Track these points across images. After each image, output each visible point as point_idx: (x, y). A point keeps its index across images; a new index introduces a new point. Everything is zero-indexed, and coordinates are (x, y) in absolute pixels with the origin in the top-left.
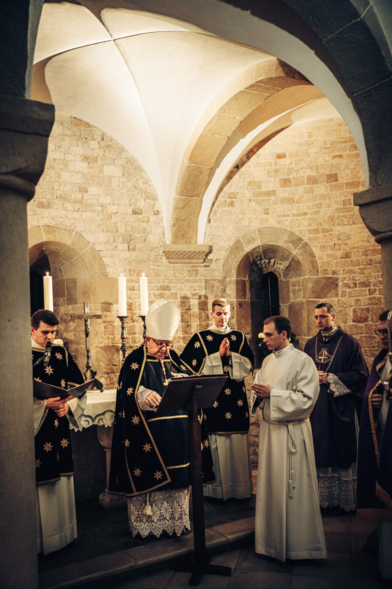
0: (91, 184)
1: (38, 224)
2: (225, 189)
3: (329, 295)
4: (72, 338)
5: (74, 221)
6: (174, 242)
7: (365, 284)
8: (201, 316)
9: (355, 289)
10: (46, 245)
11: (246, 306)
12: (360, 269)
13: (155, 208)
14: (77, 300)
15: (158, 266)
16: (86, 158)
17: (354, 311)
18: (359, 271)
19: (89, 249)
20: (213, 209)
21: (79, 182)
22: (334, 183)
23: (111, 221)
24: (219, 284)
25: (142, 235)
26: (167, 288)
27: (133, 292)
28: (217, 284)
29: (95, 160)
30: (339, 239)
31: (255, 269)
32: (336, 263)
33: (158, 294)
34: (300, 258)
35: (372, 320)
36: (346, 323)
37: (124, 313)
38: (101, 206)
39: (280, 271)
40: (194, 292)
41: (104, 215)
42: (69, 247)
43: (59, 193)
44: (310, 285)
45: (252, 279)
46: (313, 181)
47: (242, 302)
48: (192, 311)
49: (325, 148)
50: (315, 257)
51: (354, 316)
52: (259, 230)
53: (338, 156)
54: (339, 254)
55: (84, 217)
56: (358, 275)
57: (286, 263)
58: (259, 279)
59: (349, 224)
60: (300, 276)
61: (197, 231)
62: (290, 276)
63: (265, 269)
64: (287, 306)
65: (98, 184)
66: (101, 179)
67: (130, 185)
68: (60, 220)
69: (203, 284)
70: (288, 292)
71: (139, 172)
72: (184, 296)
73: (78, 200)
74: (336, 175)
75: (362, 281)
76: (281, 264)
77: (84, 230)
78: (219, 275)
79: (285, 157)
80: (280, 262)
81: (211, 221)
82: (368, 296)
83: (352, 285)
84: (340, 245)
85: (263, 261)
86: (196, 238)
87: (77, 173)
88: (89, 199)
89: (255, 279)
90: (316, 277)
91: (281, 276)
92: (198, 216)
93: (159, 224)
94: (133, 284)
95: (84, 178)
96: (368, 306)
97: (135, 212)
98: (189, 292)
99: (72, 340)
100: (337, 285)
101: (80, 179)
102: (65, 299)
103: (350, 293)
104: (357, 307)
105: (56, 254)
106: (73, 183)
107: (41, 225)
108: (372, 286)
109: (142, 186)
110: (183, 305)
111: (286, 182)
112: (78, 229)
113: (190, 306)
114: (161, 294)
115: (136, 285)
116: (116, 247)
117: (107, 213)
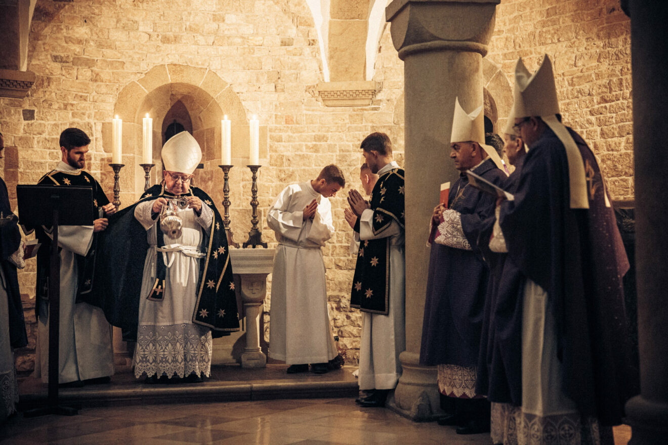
0: (228, 11)
1: (163, 63)
5: (207, 58)
6: (333, 80)
13: (310, 36)
15: (313, 110)
19: (225, 91)
20: (384, 34)
21: (214, 9)
23: (253, 56)
24: (389, 131)
25: (293, 71)
26: (323, 138)
27: (280, 143)
33: (311, 146)
34: (493, 94)
41: (244, 48)
42: (201, 89)
43: (188, 23)
61: (364, 64)
67: (278, 8)
68: (190, 57)
72: (344, 149)
73: (212, 32)
77: (219, 68)
78: (389, 120)
81: (382, 49)
86: (365, 72)
88: (226, 29)
94: (281, 134)
95: (219, 4)
98: (351, 144)
101: (214, 6)
105: (190, 98)
106: (205, 10)
107: (166, 64)
109: (293, 9)
110: (344, 160)
112: (213, 68)
113: (352, 161)
114: (316, 145)
115: (284, 135)
116: (259, 88)
117: (249, 46)
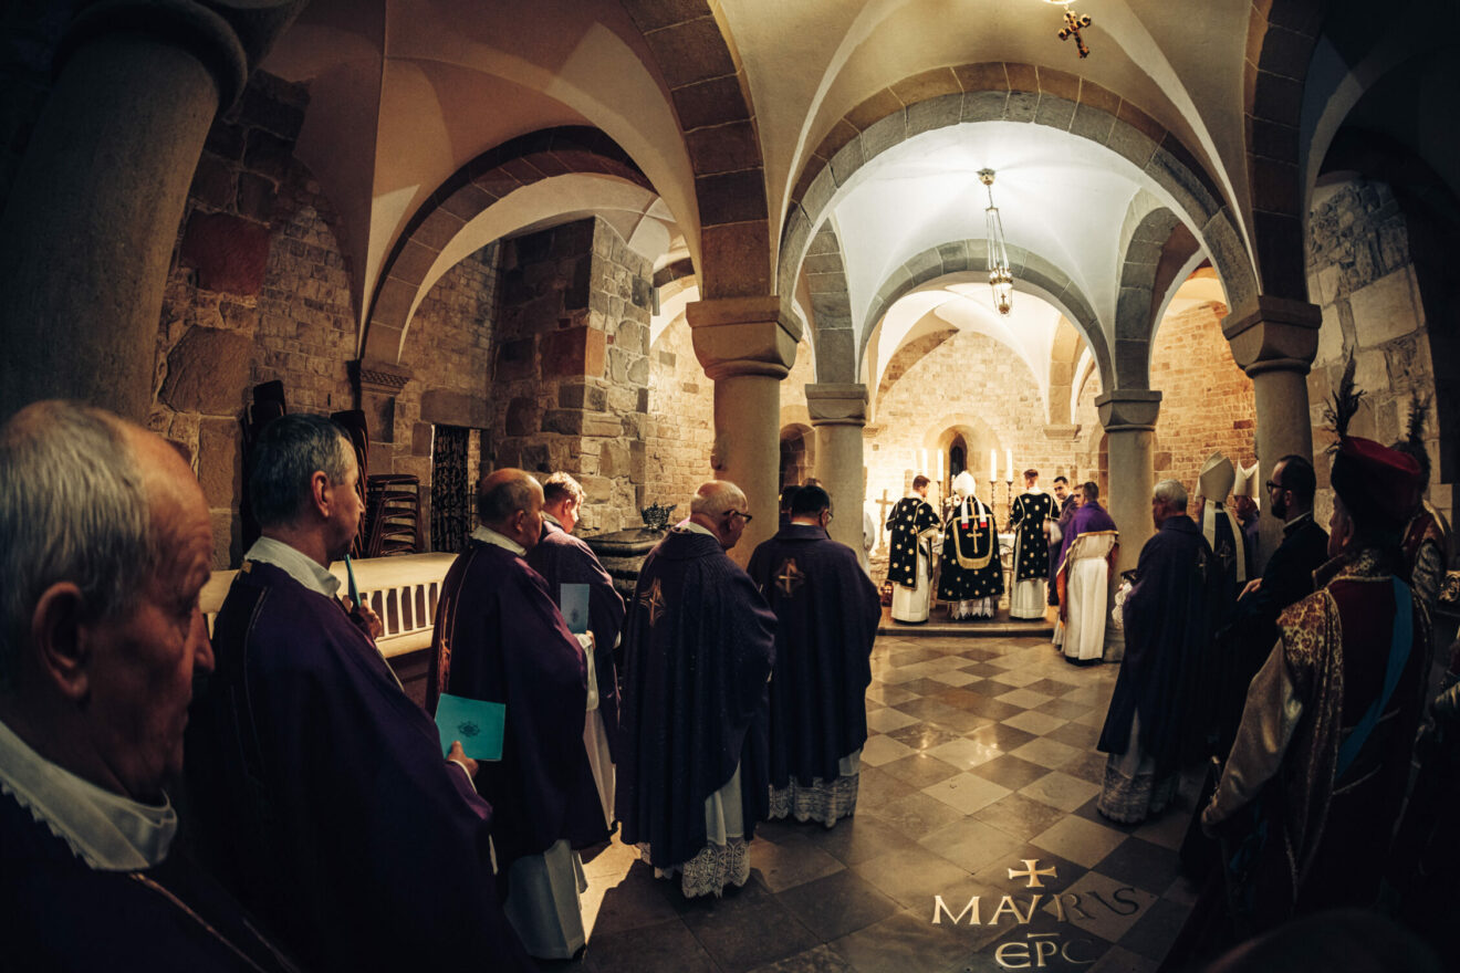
6: (1052, 422)
7: (1190, 460)
13: (1036, 395)
15: (1040, 442)
16: (984, 361)
23: (1004, 408)
25: (1027, 417)
28: (1085, 456)
29: (991, 362)
37: (994, 480)
38: (997, 396)
40: (1067, 463)
41: (999, 403)
54: (1173, 432)
55: (984, 406)
61: (1069, 413)
65: (993, 380)
66: (995, 376)
67: (1017, 378)
69: (1074, 456)
72: (1059, 466)
78: (1086, 449)
86: (1069, 418)
92: (1069, 400)
93: (1040, 408)
97: (1022, 400)
105: (967, 434)
107: (953, 414)
109: (1026, 378)
112: (980, 416)
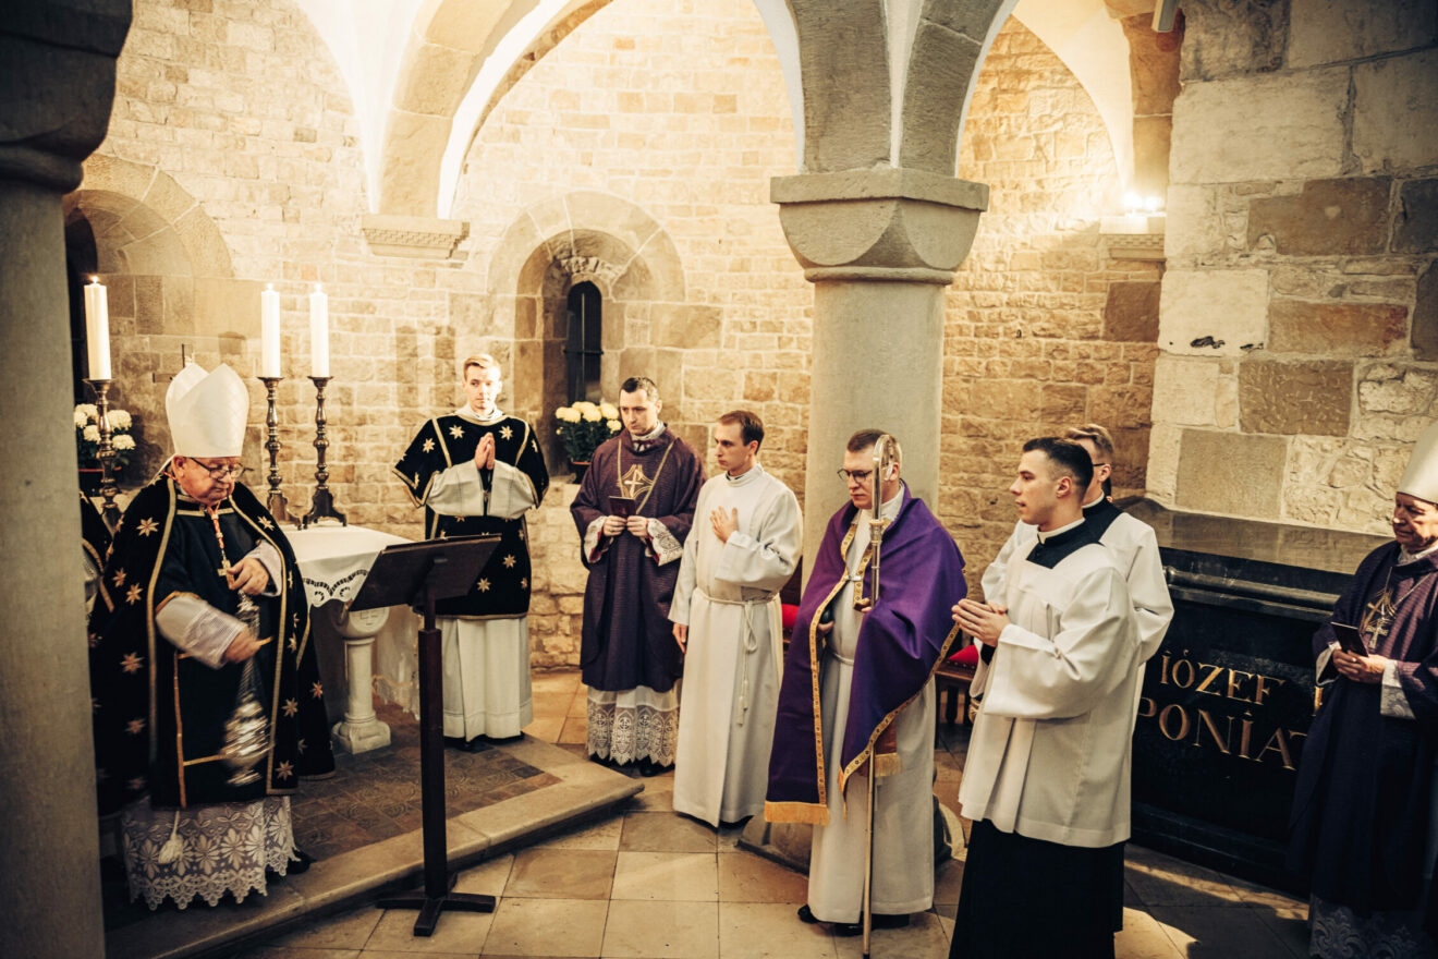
0: (195, 64)
2: (502, 103)
3: (701, 342)
4: (152, 407)
5: (154, 147)
6: (386, 209)
7: (772, 327)
8: (439, 370)
9: (753, 334)
10: (87, 198)
11: (535, 351)
12: (765, 295)
14: (163, 324)
15: (350, 259)
17: (749, 378)
18: (763, 298)
19: (189, 214)
20: (474, 143)
21: (167, 56)
22: (728, 115)
23: (243, 153)
24: (479, 304)
26: (368, 308)
27: (292, 312)
28: (475, 305)
29: (207, 5)
30: (729, 232)
31: (556, 273)
32: (721, 279)
33: (347, 320)
34: (650, 263)
35: (780, 398)
36: (731, 399)
38: (221, 116)
39: (607, 281)
40: (426, 320)
41: (226, 137)
42: (143, 205)
44: (666, 320)
45: (549, 295)
46: (686, 105)
47: (527, 343)
48: (420, 359)
49: (716, 40)
50: (680, 263)
51: (746, 387)
52: (569, 197)
53: (740, 59)
54: (727, 261)
55: (180, 140)
56: (760, 307)
57: (621, 269)
58: (563, 294)
59: (750, 204)
60: (648, 298)
61: (436, 188)
62: (626, 294)
63: (575, 274)
64: (616, 354)
65: (212, 65)
66: (221, 54)
67: (289, 72)
68: (121, 142)
69: (447, 303)
70: (621, 326)
71: (311, 45)
72: (405, 327)
73: (165, 98)
74: (733, 99)
75: (767, 319)
76: (609, 269)
77: (179, 168)
78: (481, 286)
79: (633, 47)
80: (607, 265)
81: (469, 169)
82: (777, 351)
83: (747, 326)
84: (731, 243)
85: (573, 260)
86: (435, 202)
87: (159, 31)
88: (191, 98)
89: (554, 296)
90: (679, 303)
91: (607, 293)
92: (441, 156)
93: (354, 166)
94: (293, 296)
95: (178, 47)
96: (776, 370)
97: (299, 136)
98: (416, 319)
99: (151, 413)
100: (718, 324)
101: (169, 49)
102: (134, 320)
103: (743, 341)
104: (754, 370)
105: (111, 218)
106: (151, 55)
108: (785, 330)
109: (316, 78)
110: (403, 345)
111: (631, 101)
113: (416, 348)
114: (355, 319)
115: (299, 299)
116: (254, 212)
117: (234, 133)
